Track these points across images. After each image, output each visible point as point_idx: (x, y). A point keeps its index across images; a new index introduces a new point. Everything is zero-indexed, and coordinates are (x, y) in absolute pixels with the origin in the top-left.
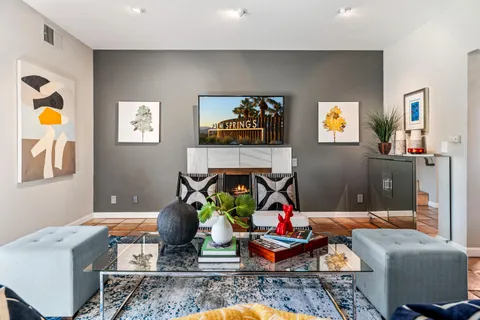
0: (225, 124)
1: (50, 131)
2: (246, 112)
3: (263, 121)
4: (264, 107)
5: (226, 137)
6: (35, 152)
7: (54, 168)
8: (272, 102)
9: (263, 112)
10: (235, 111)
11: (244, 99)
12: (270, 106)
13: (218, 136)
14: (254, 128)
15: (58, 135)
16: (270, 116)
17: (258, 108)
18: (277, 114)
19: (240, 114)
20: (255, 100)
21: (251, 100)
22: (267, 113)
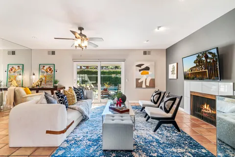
0: (191, 69)
1: (145, 77)
2: (199, 62)
3: (207, 65)
4: (207, 57)
5: (192, 76)
6: (140, 81)
7: (146, 86)
8: (210, 53)
9: (206, 60)
10: (195, 62)
11: (197, 55)
12: (210, 56)
13: (190, 75)
14: (203, 70)
15: (147, 77)
16: (210, 62)
17: (204, 59)
18: (213, 60)
19: (196, 63)
20: (202, 54)
21: (200, 55)
22: (208, 60)
